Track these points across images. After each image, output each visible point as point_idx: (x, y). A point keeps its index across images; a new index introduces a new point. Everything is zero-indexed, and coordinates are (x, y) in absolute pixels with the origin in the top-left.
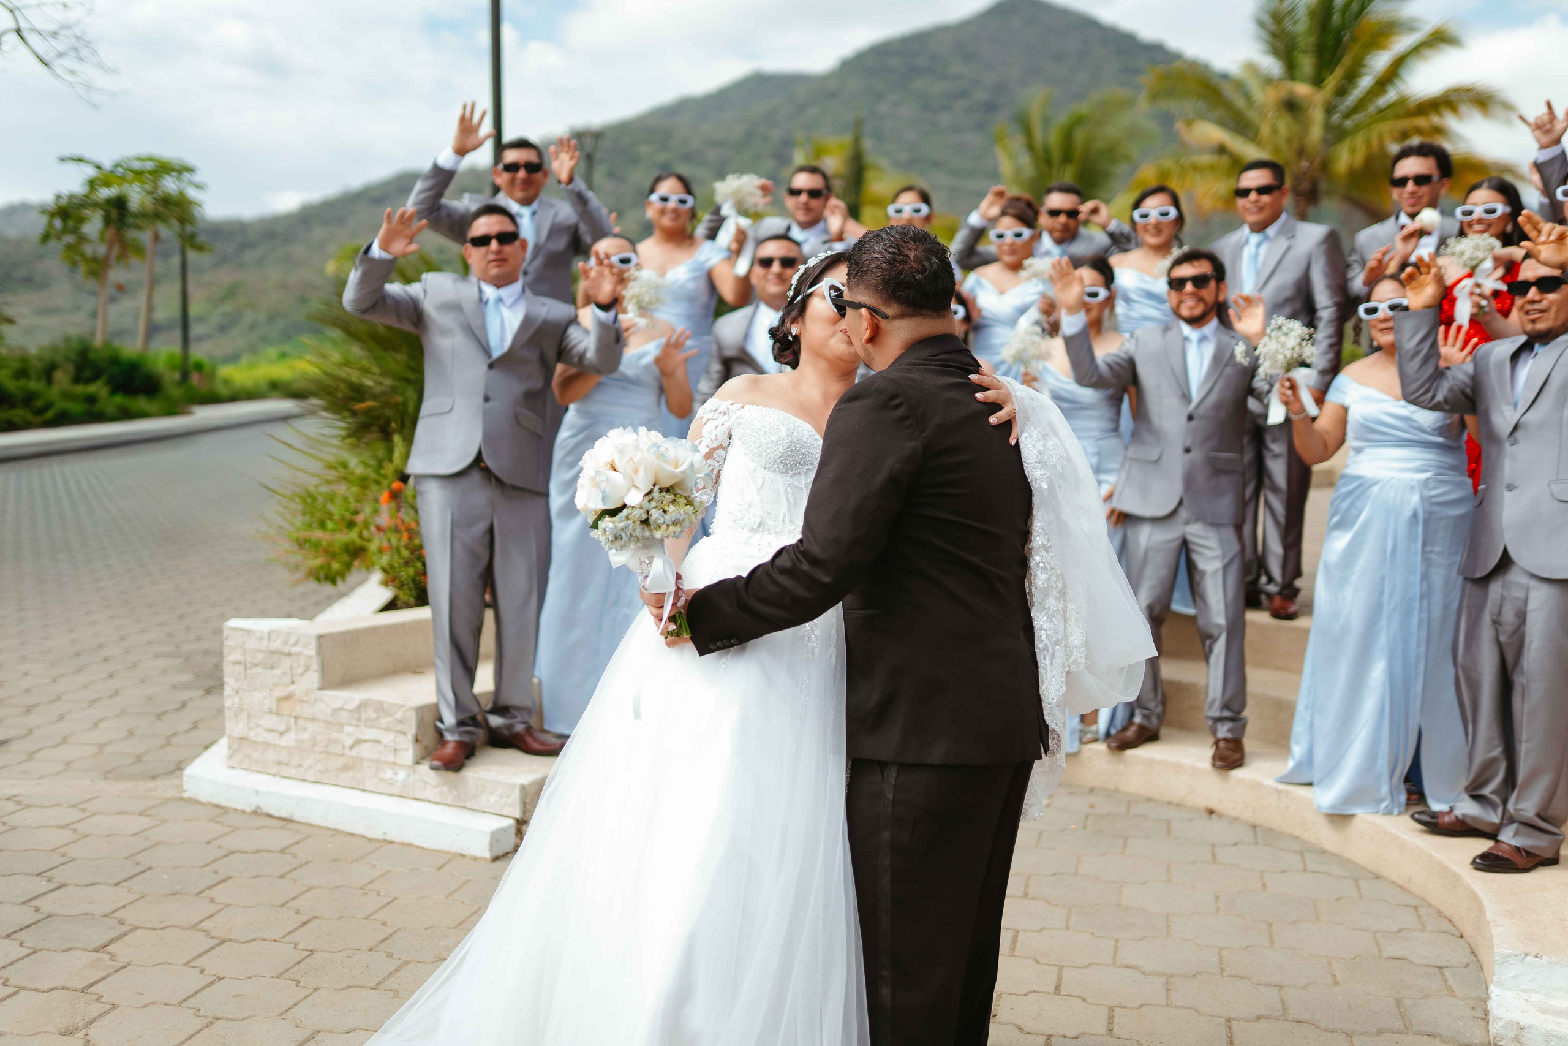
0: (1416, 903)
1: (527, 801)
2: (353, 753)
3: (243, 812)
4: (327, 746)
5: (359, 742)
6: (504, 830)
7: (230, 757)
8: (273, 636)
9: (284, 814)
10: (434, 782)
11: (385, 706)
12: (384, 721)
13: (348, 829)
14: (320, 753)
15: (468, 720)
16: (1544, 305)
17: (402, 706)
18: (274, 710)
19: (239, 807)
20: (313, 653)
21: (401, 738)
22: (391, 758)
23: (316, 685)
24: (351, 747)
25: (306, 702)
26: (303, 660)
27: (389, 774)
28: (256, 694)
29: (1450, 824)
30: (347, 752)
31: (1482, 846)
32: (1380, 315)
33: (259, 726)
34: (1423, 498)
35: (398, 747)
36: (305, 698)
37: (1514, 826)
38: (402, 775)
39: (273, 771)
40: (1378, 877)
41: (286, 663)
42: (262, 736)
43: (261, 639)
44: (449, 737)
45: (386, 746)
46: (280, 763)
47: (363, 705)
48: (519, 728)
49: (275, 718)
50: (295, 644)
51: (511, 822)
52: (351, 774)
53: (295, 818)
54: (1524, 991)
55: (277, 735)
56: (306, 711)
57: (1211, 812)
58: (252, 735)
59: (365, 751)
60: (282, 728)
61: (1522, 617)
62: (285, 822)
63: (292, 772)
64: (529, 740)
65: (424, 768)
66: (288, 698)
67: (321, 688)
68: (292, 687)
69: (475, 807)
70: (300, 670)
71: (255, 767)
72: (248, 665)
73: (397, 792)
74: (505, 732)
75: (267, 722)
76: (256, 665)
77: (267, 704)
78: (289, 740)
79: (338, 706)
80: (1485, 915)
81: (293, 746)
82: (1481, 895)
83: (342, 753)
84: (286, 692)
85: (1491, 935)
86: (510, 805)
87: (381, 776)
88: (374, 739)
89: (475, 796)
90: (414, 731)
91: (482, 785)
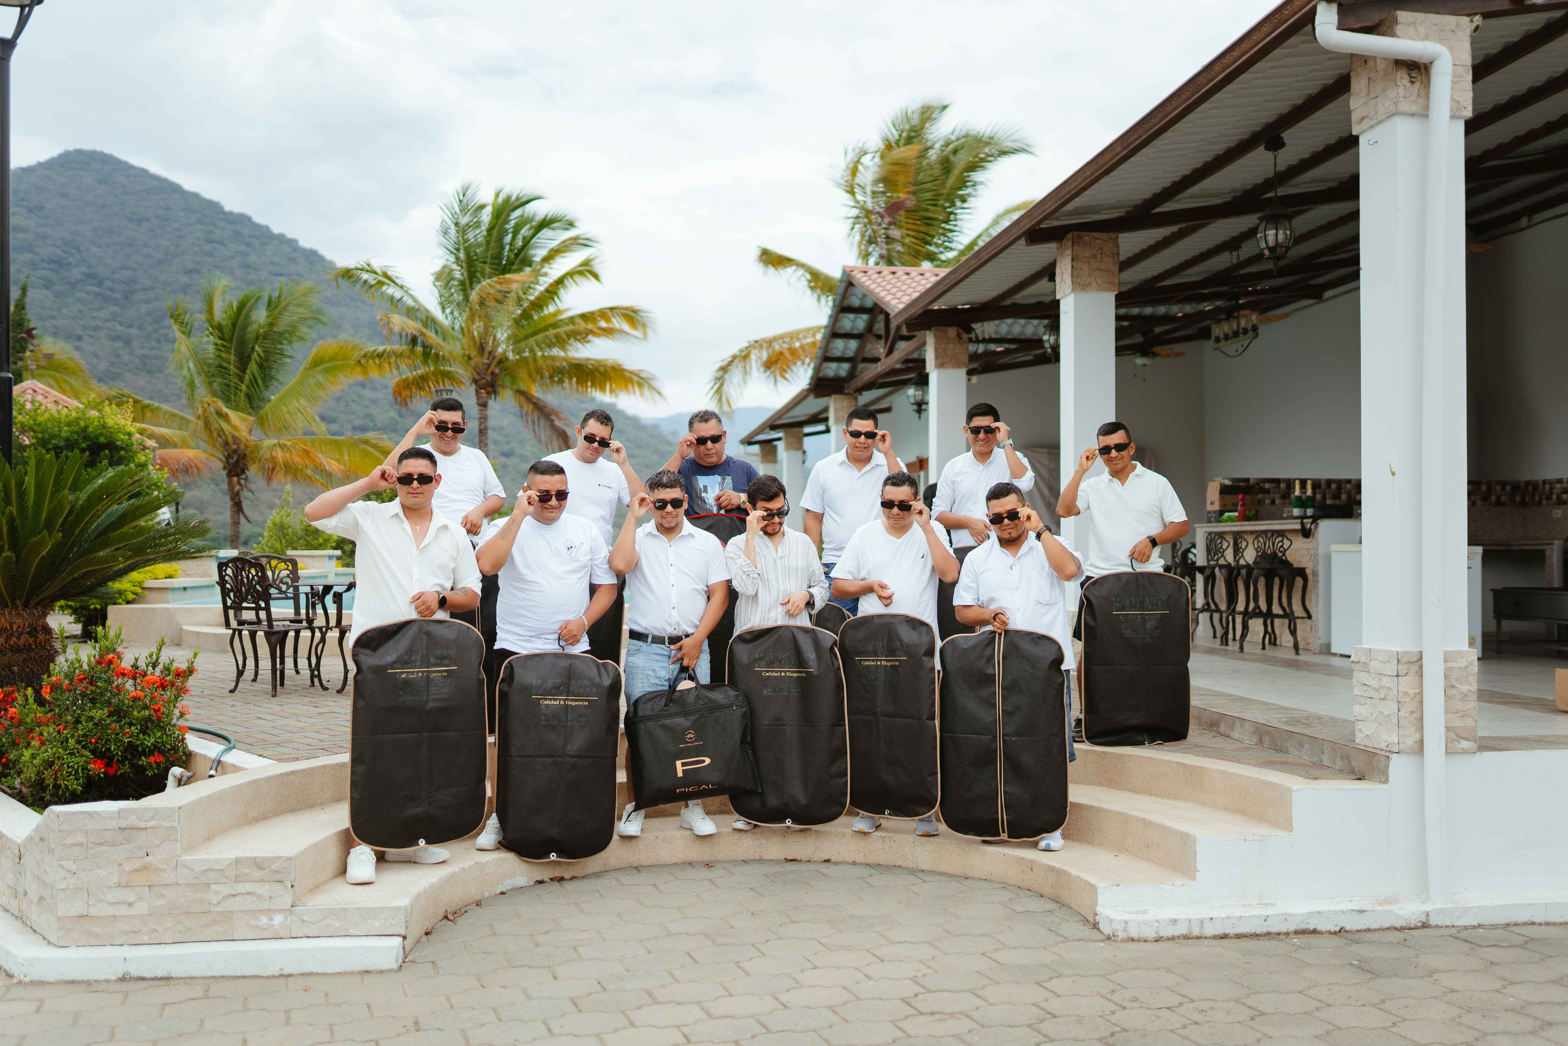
1: (407, 917)
2: (220, 908)
3: (107, 981)
4: (190, 907)
5: (228, 897)
7: (61, 938)
8: (124, 815)
9: (159, 974)
10: (314, 920)
11: (258, 861)
12: (258, 875)
14: (181, 915)
17: (280, 858)
18: (123, 883)
19: (102, 978)
20: (174, 824)
21: (277, 886)
22: (267, 906)
23: (177, 854)
24: (219, 905)
25: (164, 871)
26: (160, 833)
27: (264, 920)
28: (99, 872)
30: (212, 909)
33: (103, 901)
35: (273, 896)
36: (164, 867)
38: (278, 919)
41: (142, 837)
42: (105, 910)
43: (109, 819)
45: (260, 897)
46: (127, 933)
47: (235, 864)
49: (124, 891)
50: (152, 818)
51: (401, 939)
52: (217, 928)
53: (173, 975)
54: (1113, 906)
55: (126, 907)
56: (165, 878)
58: (93, 911)
59: (234, 905)
60: (132, 899)
62: (164, 981)
63: (146, 939)
66: (139, 871)
67: (180, 856)
68: (150, 857)
69: (358, 933)
70: (157, 842)
72: (90, 846)
73: (274, 936)
75: (111, 896)
76: (99, 844)
77: (115, 878)
78: (141, 908)
79: (206, 868)
80: (1070, 874)
81: (146, 912)
82: (1057, 865)
83: (207, 910)
84: (138, 864)
85: (1086, 881)
86: (396, 925)
87: (253, 923)
88: (245, 892)
89: (358, 924)
90: (292, 878)
91: (366, 913)
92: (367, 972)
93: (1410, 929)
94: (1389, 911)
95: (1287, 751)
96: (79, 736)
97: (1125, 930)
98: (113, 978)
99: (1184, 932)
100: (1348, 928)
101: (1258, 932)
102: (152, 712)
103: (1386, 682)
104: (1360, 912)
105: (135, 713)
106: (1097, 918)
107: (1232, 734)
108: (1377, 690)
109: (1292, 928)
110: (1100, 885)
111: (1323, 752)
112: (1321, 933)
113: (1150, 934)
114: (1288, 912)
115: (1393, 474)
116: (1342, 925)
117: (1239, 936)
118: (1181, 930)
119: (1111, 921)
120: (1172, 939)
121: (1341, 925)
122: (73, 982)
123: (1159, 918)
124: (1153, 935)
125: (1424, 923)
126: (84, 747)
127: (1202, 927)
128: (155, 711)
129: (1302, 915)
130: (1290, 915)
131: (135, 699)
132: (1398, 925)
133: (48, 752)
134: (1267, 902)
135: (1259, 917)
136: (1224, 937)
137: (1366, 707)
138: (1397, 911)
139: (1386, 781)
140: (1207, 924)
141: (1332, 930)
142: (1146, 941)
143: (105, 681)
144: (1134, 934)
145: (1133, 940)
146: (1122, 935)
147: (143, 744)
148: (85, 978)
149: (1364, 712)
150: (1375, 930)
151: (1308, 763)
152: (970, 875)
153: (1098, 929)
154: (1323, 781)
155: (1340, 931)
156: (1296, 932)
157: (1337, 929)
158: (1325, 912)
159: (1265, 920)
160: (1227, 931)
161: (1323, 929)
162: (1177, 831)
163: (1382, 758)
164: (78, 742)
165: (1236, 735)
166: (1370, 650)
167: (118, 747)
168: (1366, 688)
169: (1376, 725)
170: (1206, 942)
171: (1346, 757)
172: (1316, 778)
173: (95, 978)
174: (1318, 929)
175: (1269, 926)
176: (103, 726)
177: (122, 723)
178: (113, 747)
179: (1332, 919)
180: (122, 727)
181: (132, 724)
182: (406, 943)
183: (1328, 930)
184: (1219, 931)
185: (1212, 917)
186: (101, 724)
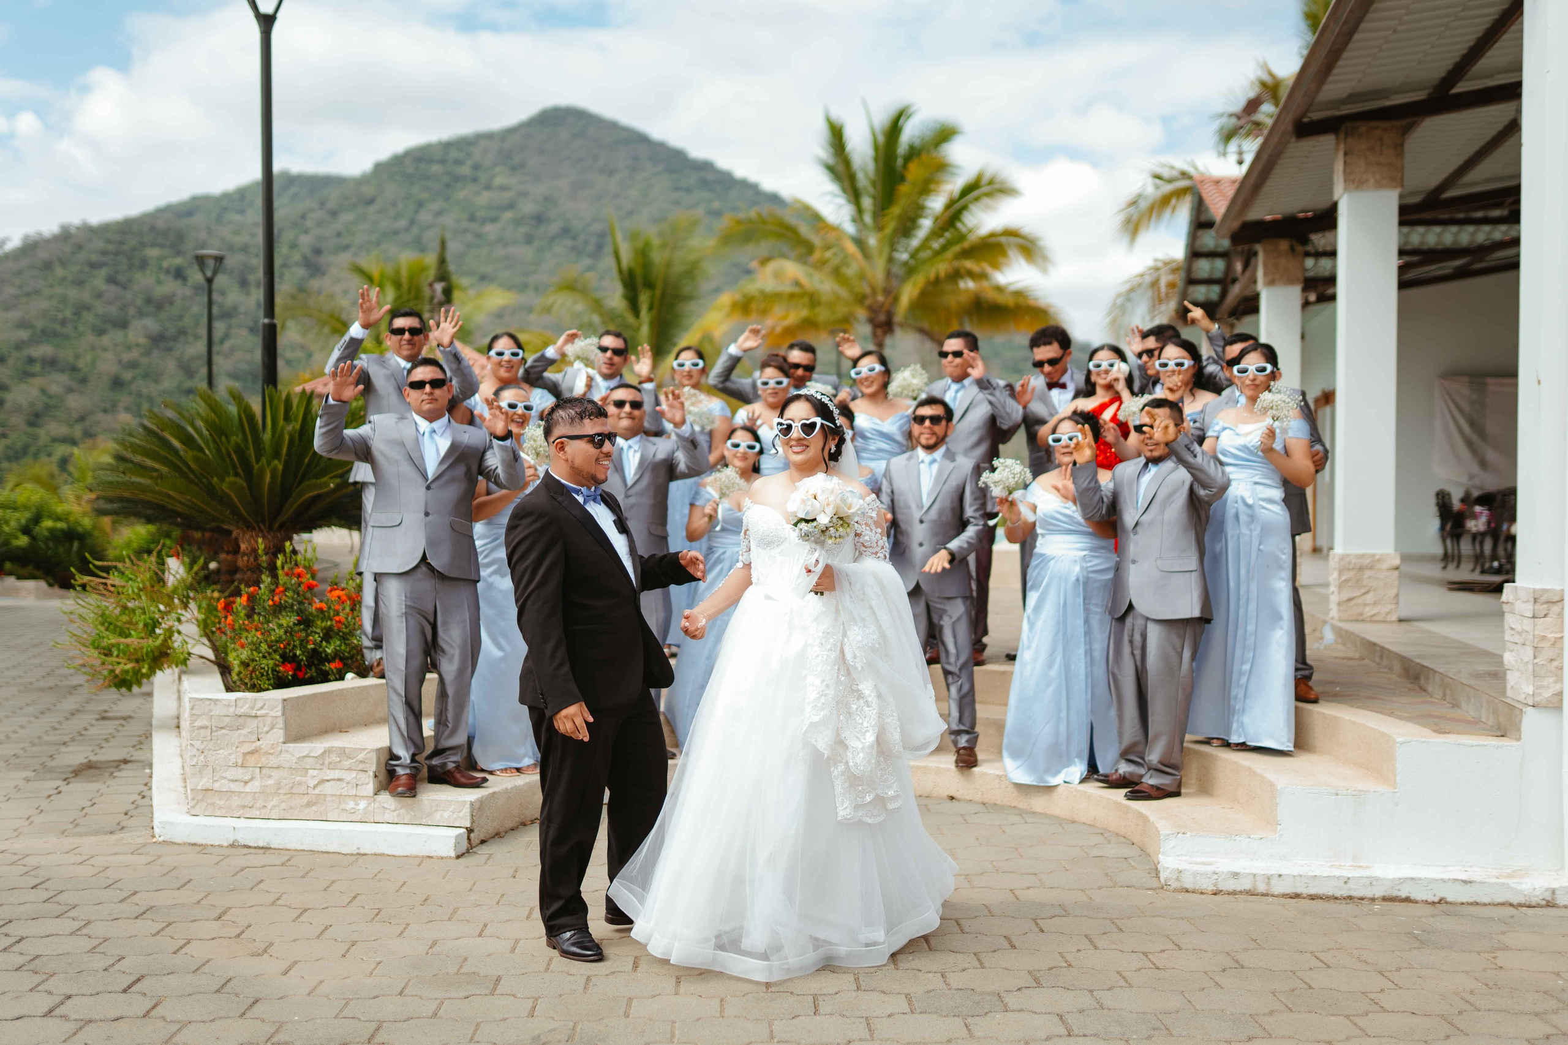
1: (473, 815)
2: (317, 791)
3: (220, 846)
4: (292, 788)
5: (323, 781)
6: (460, 837)
7: (193, 807)
8: (240, 703)
9: (261, 845)
10: (393, 807)
11: (347, 751)
12: (347, 763)
13: (324, 849)
14: (285, 794)
17: (365, 749)
18: (240, 764)
19: (216, 842)
20: (279, 714)
21: (363, 775)
22: (354, 792)
23: (281, 740)
24: (315, 787)
25: (272, 754)
26: (269, 721)
27: (351, 805)
28: (221, 752)
29: (1116, 780)
30: (310, 791)
32: (1063, 442)
33: (225, 778)
34: (1082, 568)
35: (359, 783)
36: (271, 751)
37: (1150, 773)
38: (363, 804)
39: (238, 814)
41: (253, 724)
42: (226, 786)
43: (228, 706)
44: (400, 771)
45: (348, 783)
46: (244, 807)
47: (327, 752)
48: (451, 766)
49: (240, 770)
50: (262, 708)
51: (464, 830)
52: (314, 808)
53: (272, 846)
54: (1178, 856)
55: (242, 784)
56: (273, 761)
57: (952, 798)
58: (217, 786)
59: (327, 788)
60: (246, 778)
61: (1144, 636)
62: (263, 850)
63: (257, 813)
64: (458, 776)
66: (252, 753)
67: (284, 743)
68: (258, 743)
69: (428, 822)
70: (266, 729)
71: (218, 813)
72: (214, 729)
73: (358, 819)
74: (441, 770)
75: (231, 773)
76: (222, 728)
77: (233, 759)
78: (255, 786)
79: (304, 754)
81: (258, 790)
83: (305, 792)
84: (252, 747)
86: (462, 818)
87: (343, 806)
88: (336, 777)
89: (430, 814)
90: (374, 769)
91: (437, 805)
92: (429, 857)
93: (1530, 906)
94: (1503, 884)
96: (272, 641)
97: (1178, 879)
98: (225, 844)
99: (1247, 887)
100: (1449, 899)
101: (1338, 894)
102: (334, 622)
103: (1527, 625)
104: (1465, 882)
105: (319, 623)
106: (1160, 866)
108: (1520, 634)
109: (1379, 893)
110: (1165, 832)
112: (1416, 902)
113: (1208, 885)
114: (1374, 875)
116: (1443, 895)
117: (1313, 897)
118: (1244, 884)
119: (1169, 871)
120: (1233, 893)
121: (1441, 894)
122: (194, 845)
123: (1218, 870)
124: (1211, 888)
125: (1548, 902)
126: (275, 651)
127: (1268, 884)
128: (337, 621)
129: (1392, 880)
130: (1377, 879)
131: (321, 610)
132: (1515, 901)
133: (245, 654)
134: (1362, 864)
135: (1338, 877)
136: (1297, 896)
137: (1513, 653)
138: (1513, 885)
139: (1518, 739)
140: (1274, 881)
141: (1430, 900)
142: (1202, 893)
143: (294, 591)
144: (1188, 886)
145: (1187, 891)
146: (1174, 885)
147: (325, 651)
148: (204, 842)
149: (1512, 659)
150: (1485, 905)
153: (1157, 875)
155: (1439, 903)
156: (1385, 899)
157: (1436, 900)
158: (1420, 879)
159: (1346, 882)
160: (1299, 891)
161: (1419, 898)
163: (1518, 712)
164: (270, 647)
167: (303, 653)
168: (1513, 632)
169: (1519, 674)
170: (1270, 899)
171: (1494, 712)
173: (212, 843)
174: (1412, 898)
175: (1350, 889)
176: (291, 633)
177: (309, 631)
178: (298, 652)
179: (1430, 887)
180: (308, 635)
181: (316, 633)
182: (472, 835)
183: (1424, 899)
184: (1290, 890)
185: (1280, 873)
186: (289, 631)
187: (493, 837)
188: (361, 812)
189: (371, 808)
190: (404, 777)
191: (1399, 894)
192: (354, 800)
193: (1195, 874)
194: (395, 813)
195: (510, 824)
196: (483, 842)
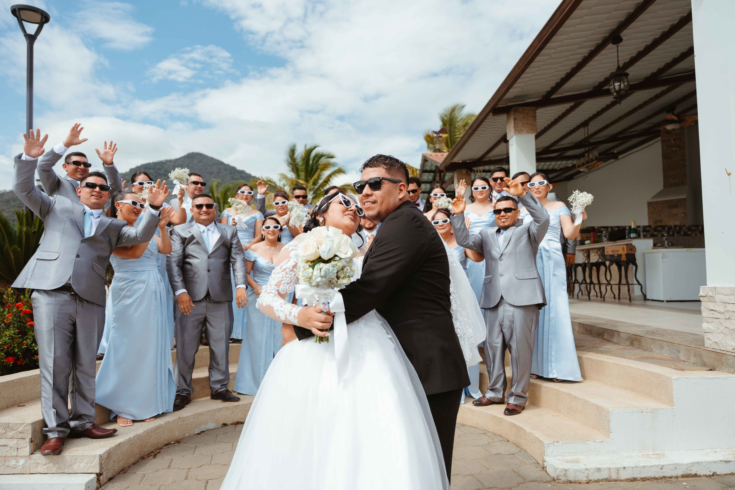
0: (484, 432)
1: (103, 463)
6: (91, 481)
10: (44, 463)
11: (10, 425)
12: (10, 434)
15: (62, 424)
16: (507, 217)
17: (23, 424)
21: (22, 442)
22: (15, 454)
27: (13, 462)
31: (503, 407)
32: (440, 224)
35: (19, 447)
37: (514, 397)
38: (22, 462)
40: (464, 425)
44: (51, 435)
45: (11, 448)
48: (88, 426)
51: (95, 475)
54: (555, 456)
61: (512, 322)
64: (95, 431)
65: (38, 455)
69: (70, 472)
73: (18, 472)
74: (80, 429)
80: (526, 431)
82: (517, 424)
85: (536, 437)
86: (93, 467)
87: (7, 464)
88: (2, 444)
89: (71, 466)
90: (30, 437)
91: (75, 459)
95: (651, 350)
97: (565, 475)
99: (606, 477)
100: (718, 473)
101: (657, 476)
103: (730, 307)
104: (726, 462)
105: (30, 333)
106: (545, 464)
107: (612, 340)
108: (723, 313)
109: (680, 472)
110: (546, 441)
111: (679, 352)
112: (700, 476)
113: (582, 477)
114: (676, 462)
115: (729, 174)
116: (714, 471)
117: (644, 479)
118: (604, 475)
119: (556, 469)
120: (598, 481)
121: (713, 470)
123: (588, 467)
124: (585, 479)
127: (618, 473)
129: (687, 465)
130: (678, 465)
134: (659, 453)
135: (657, 466)
136: (634, 480)
137: (713, 324)
140: (621, 471)
141: (708, 474)
142: (580, 483)
144: (571, 479)
145: (571, 482)
146: (563, 479)
149: (711, 327)
151: (668, 358)
152: (466, 424)
153: (546, 471)
154: (688, 372)
155: (713, 475)
156: (683, 476)
157: (711, 474)
158: (702, 462)
159: (661, 468)
160: (635, 477)
161: (702, 474)
162: (594, 404)
163: (730, 357)
165: (615, 340)
166: (715, 288)
168: (713, 312)
169: (723, 335)
170: (622, 484)
171: (700, 356)
172: (683, 370)
174: (698, 474)
175: (664, 472)
176: (12, 339)
177: (25, 338)
178: (16, 351)
179: (707, 467)
180: (22, 341)
181: (28, 338)
182: (101, 477)
183: (704, 474)
184: (630, 476)
185: (625, 466)
186: (12, 338)
187: (119, 473)
188: (20, 467)
189: (28, 464)
190: (53, 440)
191: (691, 472)
192: (15, 459)
193: (576, 471)
194: (45, 466)
195: (132, 460)
196: (110, 479)
